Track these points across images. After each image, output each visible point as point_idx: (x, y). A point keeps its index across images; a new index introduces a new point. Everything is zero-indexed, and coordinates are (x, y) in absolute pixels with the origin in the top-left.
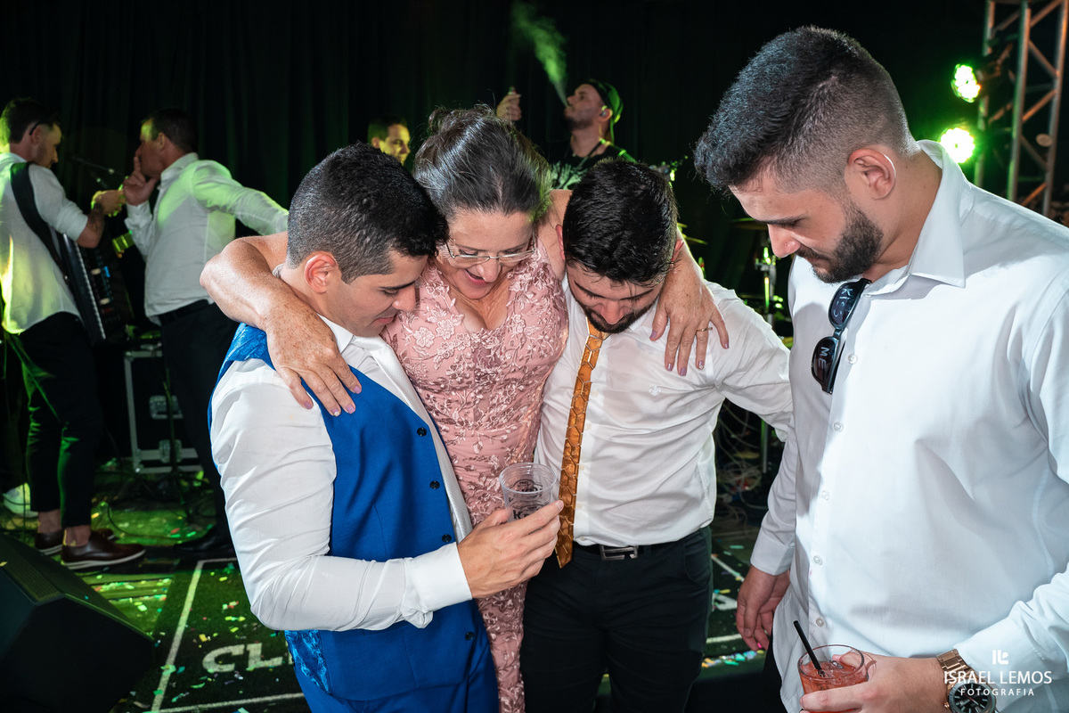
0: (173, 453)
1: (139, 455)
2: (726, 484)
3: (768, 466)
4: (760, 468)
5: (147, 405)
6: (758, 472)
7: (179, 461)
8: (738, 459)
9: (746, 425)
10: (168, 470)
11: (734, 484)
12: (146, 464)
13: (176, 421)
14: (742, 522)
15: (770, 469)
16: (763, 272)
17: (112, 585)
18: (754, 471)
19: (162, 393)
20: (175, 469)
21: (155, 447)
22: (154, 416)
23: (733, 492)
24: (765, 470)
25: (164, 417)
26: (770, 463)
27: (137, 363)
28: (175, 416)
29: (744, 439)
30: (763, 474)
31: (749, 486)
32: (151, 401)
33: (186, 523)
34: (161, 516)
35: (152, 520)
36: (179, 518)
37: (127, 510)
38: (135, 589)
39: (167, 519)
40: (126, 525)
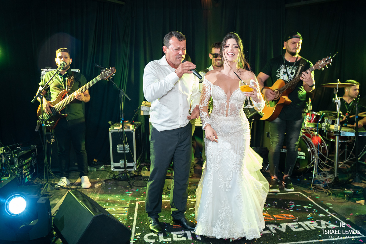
0: (125, 164)
1: (113, 164)
2: (321, 180)
3: (337, 174)
4: (334, 175)
5: (116, 148)
6: (333, 176)
7: (127, 167)
8: (325, 171)
9: (327, 158)
10: (123, 170)
11: (324, 181)
12: (116, 168)
13: (127, 153)
14: (329, 195)
15: (338, 175)
17: (108, 209)
18: (331, 176)
19: (122, 143)
20: (125, 170)
21: (119, 162)
22: (119, 151)
23: (324, 183)
25: (123, 152)
26: (338, 173)
27: (114, 134)
28: (126, 152)
29: (326, 163)
30: (335, 177)
31: (329, 181)
32: (117, 146)
33: (130, 189)
34: (121, 186)
35: (118, 187)
36: (128, 186)
37: (110, 183)
38: (116, 211)
39: (123, 187)
40: (110, 188)
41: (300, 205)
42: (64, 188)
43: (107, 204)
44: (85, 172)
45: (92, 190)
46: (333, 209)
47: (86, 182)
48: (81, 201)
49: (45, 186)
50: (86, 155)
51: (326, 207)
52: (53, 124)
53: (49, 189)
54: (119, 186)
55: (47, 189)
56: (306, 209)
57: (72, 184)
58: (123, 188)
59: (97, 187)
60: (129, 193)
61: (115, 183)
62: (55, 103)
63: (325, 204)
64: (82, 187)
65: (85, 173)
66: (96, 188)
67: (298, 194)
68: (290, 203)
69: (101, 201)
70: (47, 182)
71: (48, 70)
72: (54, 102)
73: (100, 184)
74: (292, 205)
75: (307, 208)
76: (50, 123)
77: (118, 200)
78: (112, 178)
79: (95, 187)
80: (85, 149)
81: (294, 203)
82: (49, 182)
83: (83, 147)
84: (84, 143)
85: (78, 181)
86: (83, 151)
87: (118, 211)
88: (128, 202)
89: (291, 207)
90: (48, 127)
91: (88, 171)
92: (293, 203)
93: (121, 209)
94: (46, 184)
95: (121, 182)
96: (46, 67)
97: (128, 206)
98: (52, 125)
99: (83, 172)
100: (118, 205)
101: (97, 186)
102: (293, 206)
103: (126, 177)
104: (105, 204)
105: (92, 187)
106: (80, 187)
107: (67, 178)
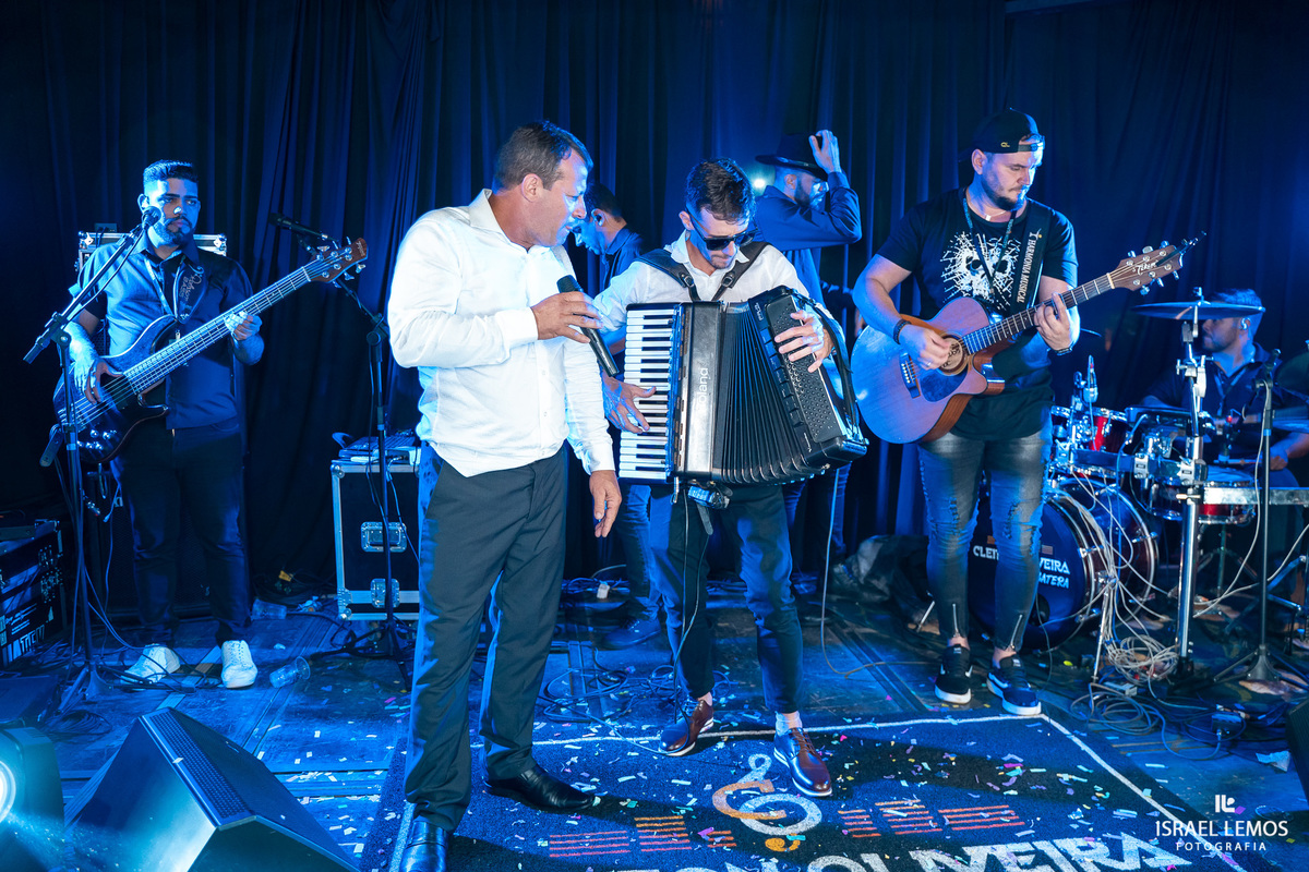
0: (389, 597)
1: (345, 596)
2: (1127, 670)
3: (1189, 647)
4: (1178, 650)
5: (359, 533)
6: (1174, 655)
7: (394, 606)
8: (1140, 632)
9: (1150, 585)
10: (383, 616)
11: (1137, 670)
12: (355, 608)
13: (395, 555)
14: (1158, 728)
15: (1192, 651)
16: (1188, 378)
17: (310, 774)
18: (1168, 653)
19: (378, 518)
20: (390, 617)
21: (368, 588)
22: (367, 547)
23: (1136, 681)
24: (1184, 654)
25: (380, 549)
26: (1192, 643)
27: (349, 480)
28: (393, 549)
29: (1146, 604)
30: (1180, 658)
31: (1158, 674)
32: (363, 529)
33: (404, 691)
34: (372, 679)
35: (361, 684)
36: (397, 682)
37: (329, 668)
38: (339, 783)
39: (379, 683)
40: (329, 689)
41: (1044, 770)
42: (154, 686)
43: (309, 755)
44: (237, 625)
45: (257, 694)
46: (1170, 789)
47: (239, 663)
48: (177, 761)
49: (79, 679)
50: (242, 561)
51: (1144, 780)
52: (111, 440)
53: (92, 691)
54: (363, 678)
55: (84, 690)
56: (1065, 787)
57: (186, 669)
58: (377, 687)
59: (280, 682)
60: (398, 711)
61: (350, 669)
62: (128, 361)
63: (1140, 765)
64: (222, 682)
65: (235, 630)
66: (275, 686)
67: (1039, 724)
68: (1005, 759)
69: (287, 741)
70: (87, 663)
71: (108, 235)
72: (122, 358)
73: (292, 673)
74: (1014, 769)
75: (1071, 780)
76: (100, 439)
77: (353, 739)
78: (340, 648)
79: (271, 685)
80: (237, 540)
81: (1021, 760)
82: (93, 663)
83: (232, 532)
84: (234, 514)
85: (211, 657)
86: (228, 544)
87: (348, 782)
88: (389, 748)
89: (1009, 778)
90: (95, 451)
91: (248, 622)
92: (1018, 762)
93: (358, 777)
94: (83, 673)
95: (375, 663)
96: (98, 225)
97: (386, 763)
98: (110, 445)
99: (231, 624)
100: (350, 759)
101: (279, 677)
102: (1019, 771)
103: (392, 645)
104: (301, 752)
105: (262, 681)
106: (215, 681)
107: (170, 645)
